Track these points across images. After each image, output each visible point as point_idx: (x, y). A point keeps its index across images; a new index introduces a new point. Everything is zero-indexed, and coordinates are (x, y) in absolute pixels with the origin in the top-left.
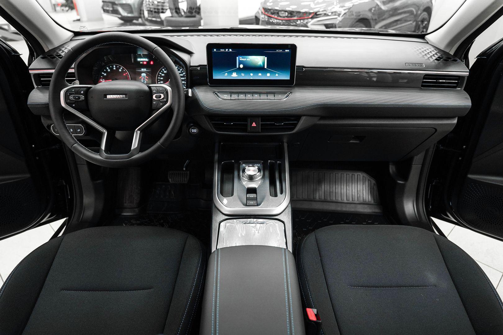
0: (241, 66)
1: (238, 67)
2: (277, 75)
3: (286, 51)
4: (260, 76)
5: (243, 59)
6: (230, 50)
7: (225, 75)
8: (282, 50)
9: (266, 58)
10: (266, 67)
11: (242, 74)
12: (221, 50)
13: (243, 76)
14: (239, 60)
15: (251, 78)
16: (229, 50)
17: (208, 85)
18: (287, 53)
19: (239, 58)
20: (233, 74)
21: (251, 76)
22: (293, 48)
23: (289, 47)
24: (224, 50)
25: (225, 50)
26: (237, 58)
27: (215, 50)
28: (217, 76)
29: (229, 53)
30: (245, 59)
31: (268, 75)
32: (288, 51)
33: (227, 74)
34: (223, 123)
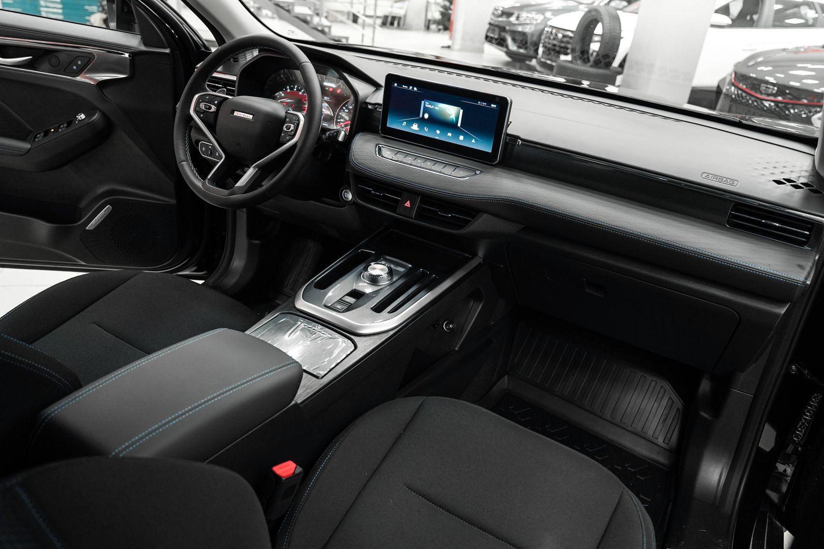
0: (426, 116)
1: (421, 116)
2: (473, 141)
3: (493, 105)
4: (449, 137)
5: (430, 106)
6: (415, 89)
7: (403, 125)
8: (485, 104)
9: (462, 111)
10: (459, 125)
11: (425, 128)
12: (403, 86)
13: (426, 132)
14: (424, 105)
15: (437, 138)
16: (413, 89)
17: (379, 133)
18: (493, 109)
19: (425, 103)
20: (414, 125)
21: (437, 134)
22: (503, 104)
23: (497, 100)
24: (407, 87)
25: (409, 88)
26: (423, 102)
27: (396, 85)
28: (392, 124)
29: (412, 92)
30: (433, 107)
31: (461, 138)
32: (495, 106)
33: (405, 123)
34: (371, 191)
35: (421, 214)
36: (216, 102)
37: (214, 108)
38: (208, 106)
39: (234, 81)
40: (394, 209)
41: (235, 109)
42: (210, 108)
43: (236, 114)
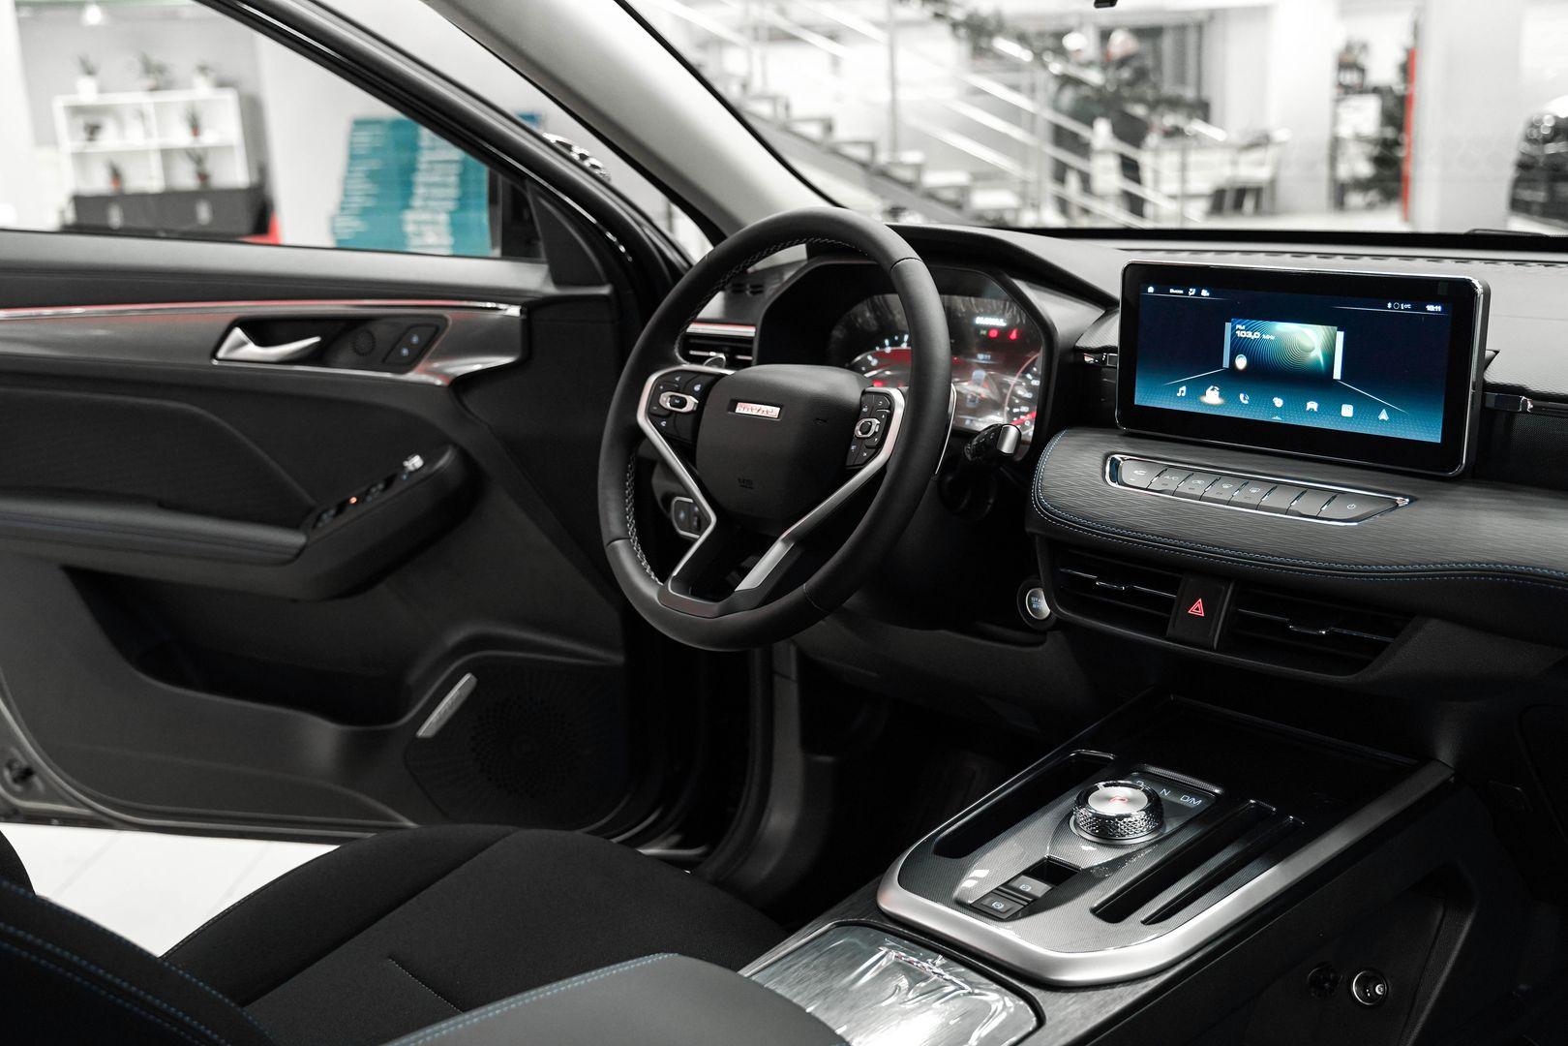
0: (1241, 363)
1: (1226, 364)
2: (1384, 416)
3: (1430, 308)
4: (1312, 413)
5: (1249, 335)
6: (1205, 293)
7: (1179, 395)
8: (1409, 306)
9: (1340, 335)
10: (1337, 375)
11: (1242, 396)
12: (1172, 291)
13: (1245, 406)
14: (1234, 335)
15: (1277, 419)
16: (1198, 293)
17: (1117, 428)
18: (1434, 316)
19: (1234, 329)
20: (1209, 391)
21: (1277, 409)
22: (1462, 299)
23: (1442, 291)
24: (1182, 292)
25: (1186, 293)
26: (1228, 326)
27: (1151, 290)
28: (1147, 396)
29: (1198, 302)
30: (1257, 335)
31: (1347, 410)
32: (1439, 308)
33: (1184, 388)
34: (1094, 581)
35: (1238, 635)
36: (697, 388)
37: (691, 402)
38: (678, 397)
39: (748, 340)
40: (1159, 627)
41: (738, 397)
42: (683, 403)
43: (742, 409)
